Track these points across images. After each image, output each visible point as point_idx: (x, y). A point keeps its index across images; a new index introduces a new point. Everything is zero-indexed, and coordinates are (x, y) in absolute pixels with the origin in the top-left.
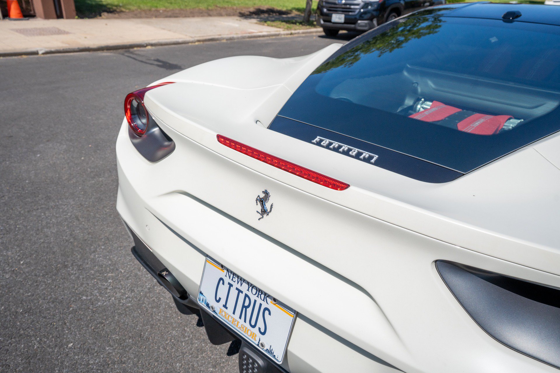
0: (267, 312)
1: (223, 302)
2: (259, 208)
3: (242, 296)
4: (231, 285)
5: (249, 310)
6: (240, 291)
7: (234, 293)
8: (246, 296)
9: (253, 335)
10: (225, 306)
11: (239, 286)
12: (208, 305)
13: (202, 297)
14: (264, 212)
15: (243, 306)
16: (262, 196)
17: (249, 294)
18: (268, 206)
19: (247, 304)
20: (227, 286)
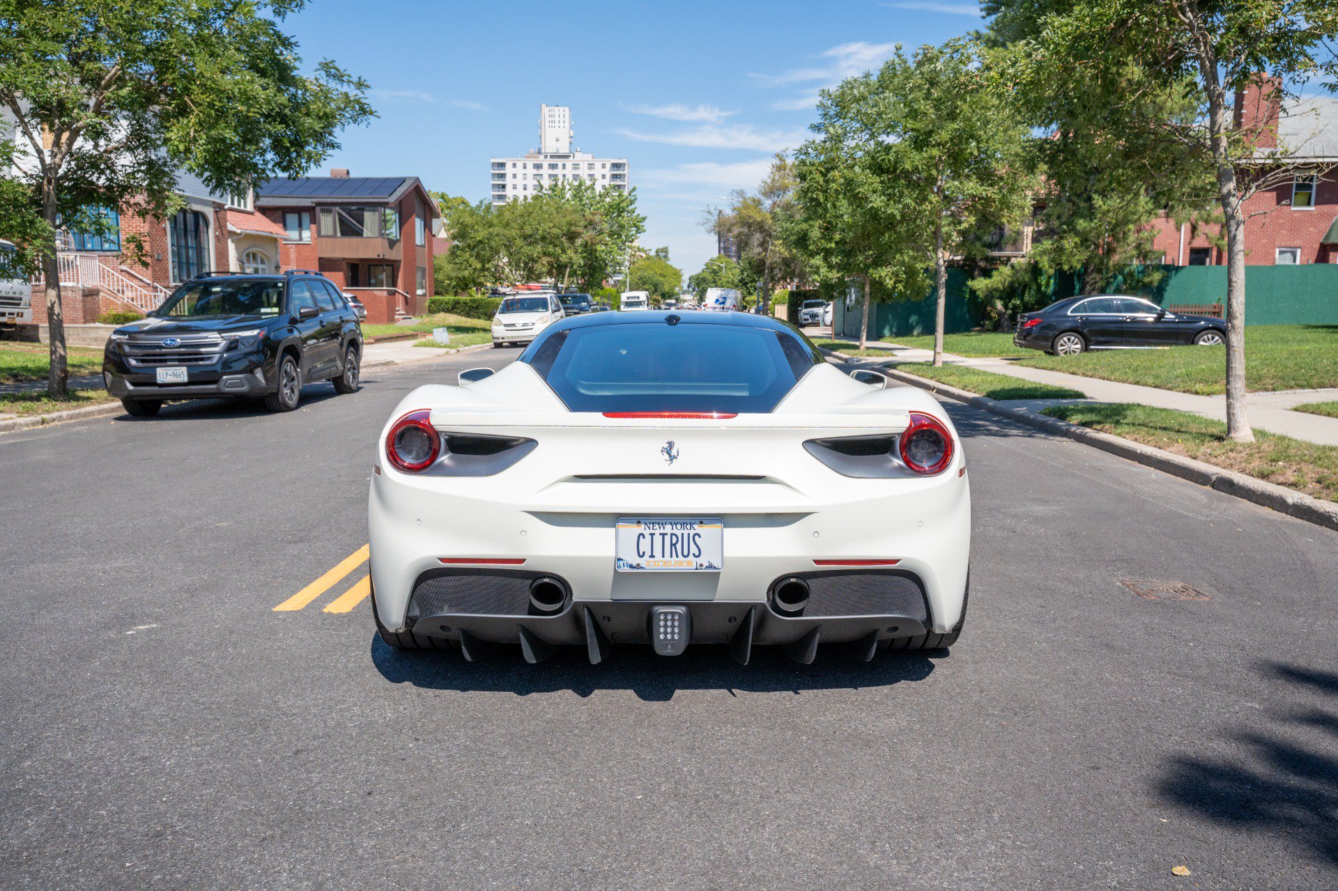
0: (697, 537)
1: (648, 553)
2: (666, 456)
3: (667, 538)
4: (652, 535)
5: (679, 546)
6: (663, 535)
7: (658, 539)
8: (672, 534)
9: (689, 563)
10: (652, 556)
11: (662, 531)
12: (631, 566)
13: (621, 563)
14: (672, 458)
15: (672, 545)
16: (666, 446)
17: (675, 531)
18: (674, 452)
19: (674, 542)
20: (648, 538)
